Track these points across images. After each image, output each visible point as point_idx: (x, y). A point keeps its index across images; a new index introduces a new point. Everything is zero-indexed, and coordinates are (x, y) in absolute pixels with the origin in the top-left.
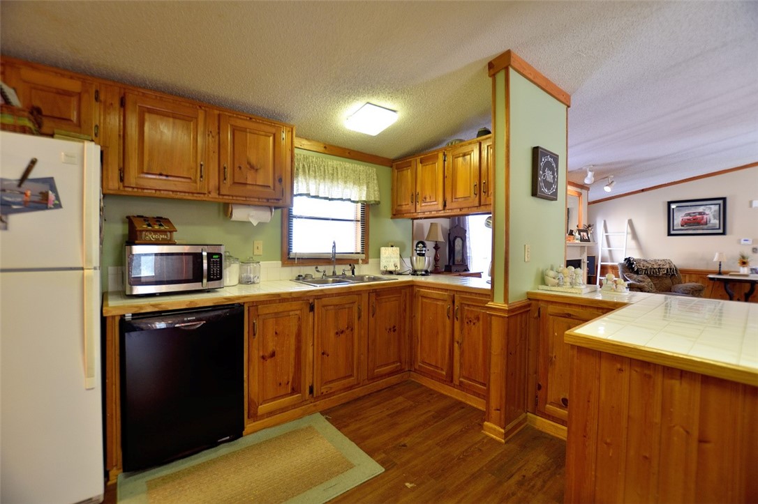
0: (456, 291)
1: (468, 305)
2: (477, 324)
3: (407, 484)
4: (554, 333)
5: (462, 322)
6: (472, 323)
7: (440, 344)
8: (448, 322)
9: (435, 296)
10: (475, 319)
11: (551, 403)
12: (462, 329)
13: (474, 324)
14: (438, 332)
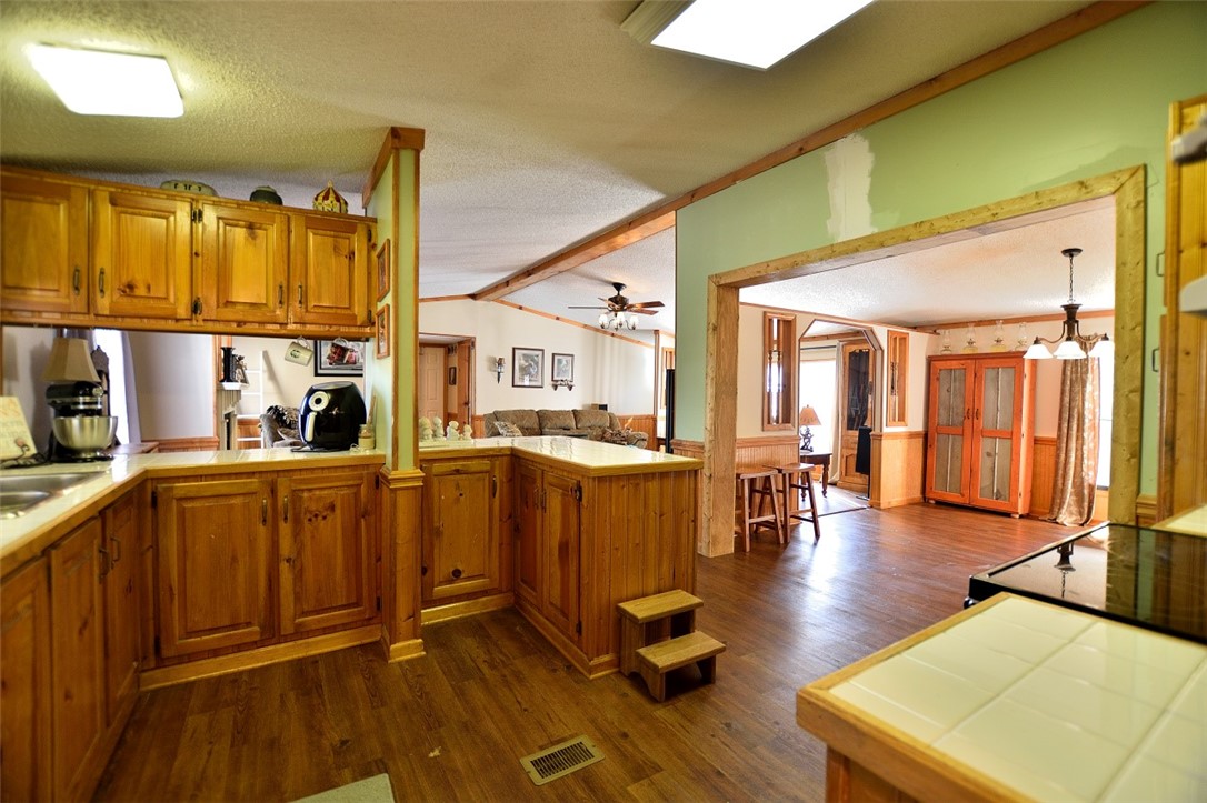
0: (278, 471)
1: (310, 490)
2: (330, 518)
3: (432, 755)
4: (440, 497)
5: (297, 521)
6: (320, 518)
7: (241, 578)
8: (262, 531)
9: (224, 491)
10: (326, 510)
11: (440, 584)
12: (296, 534)
13: (324, 518)
14: (234, 559)
